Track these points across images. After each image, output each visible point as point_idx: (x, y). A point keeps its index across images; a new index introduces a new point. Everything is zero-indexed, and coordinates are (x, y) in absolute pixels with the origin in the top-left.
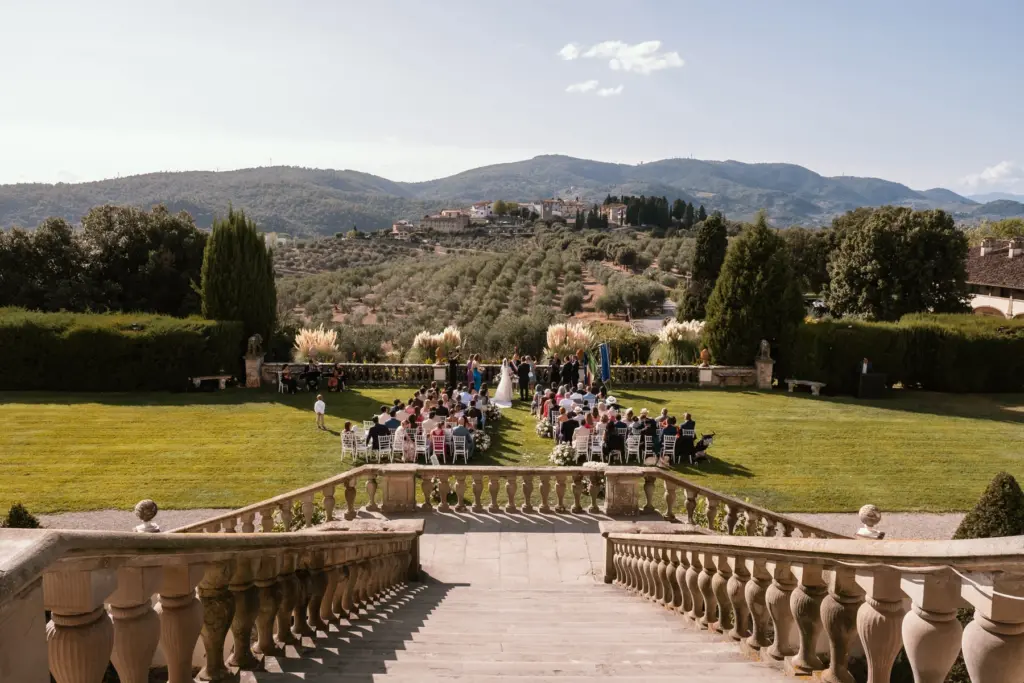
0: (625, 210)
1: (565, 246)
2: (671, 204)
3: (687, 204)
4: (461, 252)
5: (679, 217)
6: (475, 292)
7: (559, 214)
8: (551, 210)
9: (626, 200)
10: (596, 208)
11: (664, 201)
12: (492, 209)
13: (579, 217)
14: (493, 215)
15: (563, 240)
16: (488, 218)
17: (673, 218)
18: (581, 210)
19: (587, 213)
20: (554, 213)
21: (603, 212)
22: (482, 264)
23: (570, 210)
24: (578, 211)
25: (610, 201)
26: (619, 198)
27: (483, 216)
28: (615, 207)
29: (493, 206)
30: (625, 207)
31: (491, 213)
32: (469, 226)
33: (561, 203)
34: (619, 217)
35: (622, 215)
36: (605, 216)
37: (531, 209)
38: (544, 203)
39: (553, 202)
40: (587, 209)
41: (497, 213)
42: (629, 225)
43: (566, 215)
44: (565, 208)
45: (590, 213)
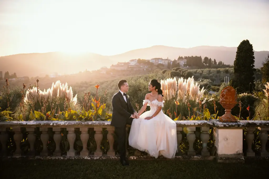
0: (186, 61)
1: (164, 73)
2: (203, 58)
3: (209, 58)
5: (206, 64)
7: (162, 63)
8: (158, 62)
9: (186, 58)
10: (175, 60)
11: (200, 58)
12: (136, 62)
13: (169, 64)
14: (137, 64)
15: (163, 71)
16: (135, 65)
17: (204, 64)
18: (169, 62)
19: (171, 63)
20: (159, 62)
21: (178, 62)
23: (165, 62)
24: (168, 62)
25: (180, 58)
26: (183, 57)
27: (133, 64)
28: (182, 60)
29: (136, 60)
30: (186, 60)
31: (136, 63)
32: (128, 68)
33: (162, 59)
34: (184, 64)
35: (185, 63)
36: (178, 63)
37: (151, 61)
38: (156, 59)
39: (159, 59)
40: (172, 61)
41: (138, 63)
42: (188, 66)
43: (164, 64)
44: (163, 61)
45: (173, 63)
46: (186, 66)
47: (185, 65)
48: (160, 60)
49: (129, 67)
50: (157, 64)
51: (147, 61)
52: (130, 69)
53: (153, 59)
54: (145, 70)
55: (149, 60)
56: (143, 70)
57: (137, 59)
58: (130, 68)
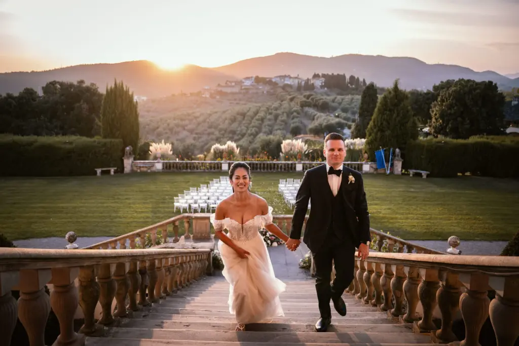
0: (323, 81)
1: (292, 100)
2: (348, 77)
3: (356, 77)
4: (237, 104)
5: (352, 85)
6: (244, 124)
7: (289, 83)
8: (284, 81)
9: (324, 76)
10: (308, 79)
11: (344, 76)
13: (299, 85)
14: (254, 84)
15: (291, 97)
16: (252, 85)
17: (349, 85)
18: (300, 81)
19: (303, 83)
20: (286, 82)
21: (312, 82)
22: (248, 109)
23: (294, 81)
24: (298, 82)
25: (316, 76)
26: (320, 74)
27: (249, 84)
28: (318, 79)
29: (253, 79)
30: (323, 79)
31: (253, 82)
32: (241, 89)
33: (290, 77)
34: (320, 84)
35: (322, 83)
36: (313, 84)
37: (274, 80)
38: (280, 77)
39: (285, 76)
40: (304, 81)
41: (256, 82)
42: (326, 89)
43: (292, 84)
44: (292, 80)
45: (305, 83)
46: (324, 88)
47: (322, 87)
48: (286, 79)
49: (243, 88)
50: (281, 85)
51: (268, 80)
52: (244, 91)
53: (277, 77)
54: (265, 92)
55: (271, 78)
56: (263, 92)
57: (254, 76)
58: (245, 89)
